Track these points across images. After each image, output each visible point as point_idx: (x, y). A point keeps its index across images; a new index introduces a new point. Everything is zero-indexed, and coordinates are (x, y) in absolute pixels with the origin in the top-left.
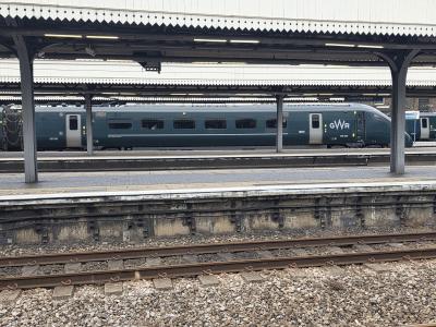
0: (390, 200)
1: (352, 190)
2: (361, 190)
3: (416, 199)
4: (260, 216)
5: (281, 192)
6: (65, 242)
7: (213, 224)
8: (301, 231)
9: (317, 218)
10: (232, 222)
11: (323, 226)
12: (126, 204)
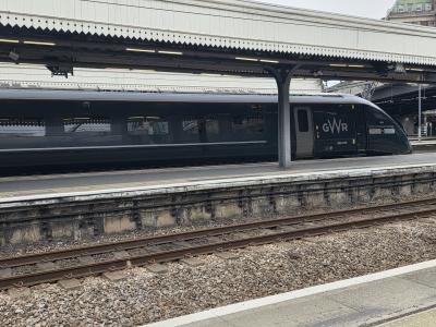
0: (294, 189)
1: (267, 182)
2: (275, 181)
3: (311, 187)
4: (196, 208)
5: (215, 186)
6: (17, 246)
7: (156, 218)
8: (229, 219)
9: (240, 207)
10: (173, 215)
11: (245, 214)
12: (79, 204)
